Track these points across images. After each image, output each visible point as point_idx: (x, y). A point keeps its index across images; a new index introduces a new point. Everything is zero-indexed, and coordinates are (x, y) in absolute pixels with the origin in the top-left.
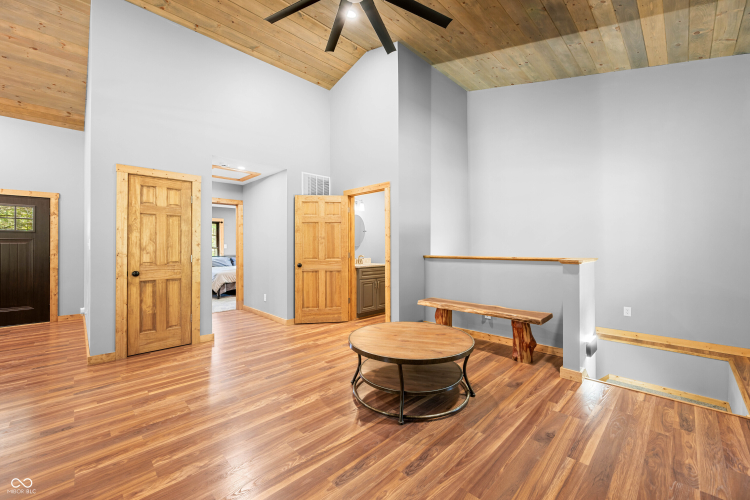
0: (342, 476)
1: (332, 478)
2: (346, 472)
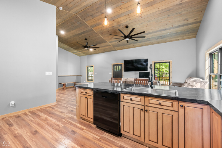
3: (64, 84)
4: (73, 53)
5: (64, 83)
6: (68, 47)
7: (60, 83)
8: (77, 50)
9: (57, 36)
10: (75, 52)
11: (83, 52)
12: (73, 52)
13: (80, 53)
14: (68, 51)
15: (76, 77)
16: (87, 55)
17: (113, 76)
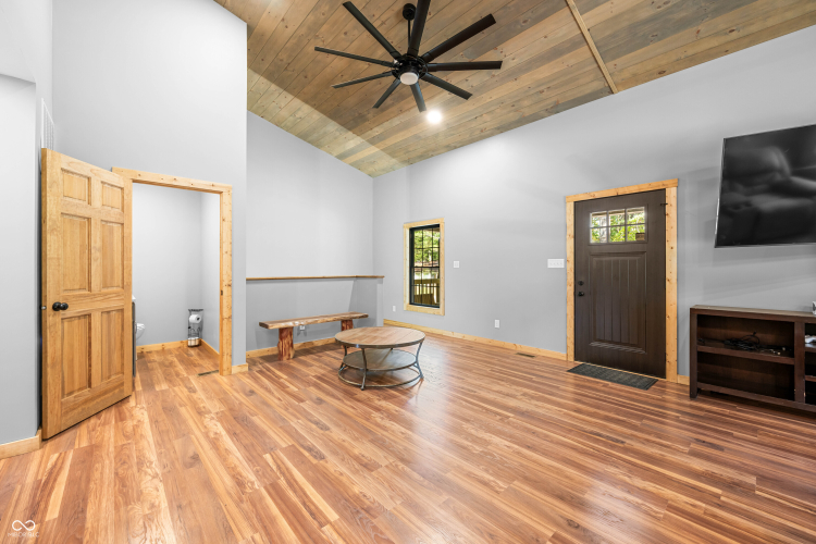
3: (282, 330)
4: (341, 157)
5: (283, 325)
6: (316, 116)
7: (262, 325)
8: (360, 134)
9: (245, 25)
10: (352, 152)
11: (391, 141)
12: (340, 150)
13: (373, 150)
14: (317, 144)
15: (351, 282)
16: (410, 162)
17: (578, 283)
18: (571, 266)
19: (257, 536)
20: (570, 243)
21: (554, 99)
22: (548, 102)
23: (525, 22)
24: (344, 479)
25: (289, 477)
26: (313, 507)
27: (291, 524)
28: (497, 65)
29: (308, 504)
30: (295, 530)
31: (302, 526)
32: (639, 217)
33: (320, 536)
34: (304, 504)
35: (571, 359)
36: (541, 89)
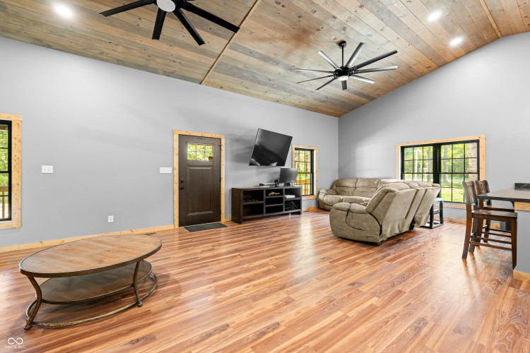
0: (274, 329)
1: (282, 328)
2: (272, 331)
17: (181, 182)
18: (176, 172)
19: (370, 345)
20: (176, 159)
21: (175, 69)
22: (171, 68)
23: (210, 29)
24: (303, 312)
25: (306, 340)
26: (335, 323)
27: (352, 330)
28: (200, 42)
29: (332, 325)
30: (357, 327)
31: (352, 325)
32: (209, 149)
33: (356, 317)
34: (333, 327)
35: (177, 226)
36: (175, 60)
